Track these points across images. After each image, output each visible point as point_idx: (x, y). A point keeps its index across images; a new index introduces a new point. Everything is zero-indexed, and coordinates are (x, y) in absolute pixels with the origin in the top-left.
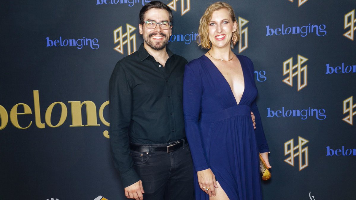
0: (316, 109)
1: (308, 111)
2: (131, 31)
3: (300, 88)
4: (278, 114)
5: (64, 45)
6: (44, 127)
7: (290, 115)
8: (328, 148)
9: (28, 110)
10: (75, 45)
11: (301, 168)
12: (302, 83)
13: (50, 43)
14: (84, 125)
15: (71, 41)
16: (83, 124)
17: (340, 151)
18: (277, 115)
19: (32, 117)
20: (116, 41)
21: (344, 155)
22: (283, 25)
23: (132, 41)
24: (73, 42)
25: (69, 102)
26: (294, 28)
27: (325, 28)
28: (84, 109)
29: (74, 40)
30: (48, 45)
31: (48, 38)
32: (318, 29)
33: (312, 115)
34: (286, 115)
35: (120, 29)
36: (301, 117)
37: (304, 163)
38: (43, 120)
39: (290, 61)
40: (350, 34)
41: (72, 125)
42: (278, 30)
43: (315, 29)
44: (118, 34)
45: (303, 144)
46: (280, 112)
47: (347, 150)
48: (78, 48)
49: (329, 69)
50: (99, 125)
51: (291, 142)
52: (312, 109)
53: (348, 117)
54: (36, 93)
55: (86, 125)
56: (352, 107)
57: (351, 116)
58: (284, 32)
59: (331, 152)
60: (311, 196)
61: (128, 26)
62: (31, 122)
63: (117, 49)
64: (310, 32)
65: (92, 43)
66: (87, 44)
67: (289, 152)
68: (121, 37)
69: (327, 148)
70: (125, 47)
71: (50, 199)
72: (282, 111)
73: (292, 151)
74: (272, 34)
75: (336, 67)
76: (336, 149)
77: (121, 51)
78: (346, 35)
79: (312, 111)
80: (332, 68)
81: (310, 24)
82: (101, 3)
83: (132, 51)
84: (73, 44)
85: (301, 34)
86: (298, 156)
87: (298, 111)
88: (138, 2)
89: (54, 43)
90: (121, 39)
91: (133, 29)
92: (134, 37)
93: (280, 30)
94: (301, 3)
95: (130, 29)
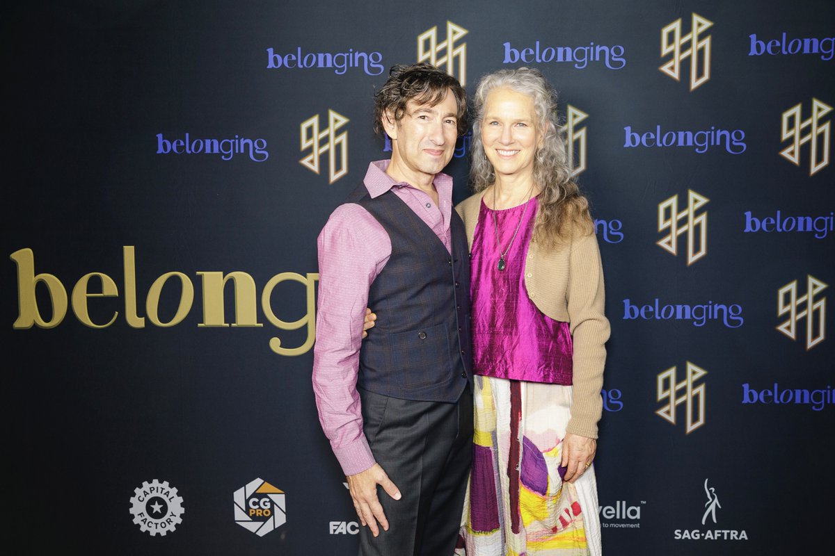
0: (725, 305)
1: (707, 309)
2: (339, 125)
3: (692, 259)
4: (646, 314)
5: (193, 151)
6: (144, 326)
7: (670, 316)
8: (746, 386)
9: (109, 288)
10: (216, 151)
11: (690, 428)
12: (697, 249)
13: (163, 145)
14: (228, 325)
15: (208, 142)
16: (225, 323)
17: (770, 393)
18: (643, 315)
20: (305, 145)
21: (778, 403)
22: (659, 127)
23: (338, 147)
24: (212, 146)
25: (198, 273)
26: (681, 135)
27: (743, 137)
28: (230, 291)
29: (216, 142)
30: (161, 150)
32: (730, 139)
33: (716, 317)
34: (663, 316)
35: (314, 121)
36: (693, 320)
37: (695, 419)
38: (141, 311)
39: (673, 202)
40: (792, 153)
41: (202, 323)
42: (649, 136)
43: (723, 137)
44: (310, 130)
45: (696, 377)
46: (651, 309)
47: (783, 393)
48: (223, 157)
49: (752, 223)
50: (262, 325)
51: (672, 373)
52: (717, 305)
53: (787, 324)
54: (129, 252)
55: (233, 325)
56: (794, 302)
57: (792, 322)
58: (661, 142)
59: (751, 395)
60: (708, 488)
61: (333, 115)
62: (117, 313)
63: (305, 162)
64: (713, 144)
65: (254, 148)
66: (242, 151)
67: (667, 394)
68: (317, 136)
69: (743, 388)
70: (324, 158)
71: (150, 482)
72: (654, 308)
73: (672, 392)
74: (637, 144)
75: (765, 220)
76: (762, 390)
77: (315, 168)
78: (785, 153)
79: (717, 308)
80: (756, 220)
81: (713, 128)
82: (277, 65)
83: (338, 168)
84: (212, 150)
85: (695, 146)
86: (684, 404)
87: (688, 308)
88: (357, 65)
89: (173, 147)
90: (315, 141)
91: (343, 121)
92: (343, 138)
93: (652, 136)
94: (695, 84)
95: (336, 121)
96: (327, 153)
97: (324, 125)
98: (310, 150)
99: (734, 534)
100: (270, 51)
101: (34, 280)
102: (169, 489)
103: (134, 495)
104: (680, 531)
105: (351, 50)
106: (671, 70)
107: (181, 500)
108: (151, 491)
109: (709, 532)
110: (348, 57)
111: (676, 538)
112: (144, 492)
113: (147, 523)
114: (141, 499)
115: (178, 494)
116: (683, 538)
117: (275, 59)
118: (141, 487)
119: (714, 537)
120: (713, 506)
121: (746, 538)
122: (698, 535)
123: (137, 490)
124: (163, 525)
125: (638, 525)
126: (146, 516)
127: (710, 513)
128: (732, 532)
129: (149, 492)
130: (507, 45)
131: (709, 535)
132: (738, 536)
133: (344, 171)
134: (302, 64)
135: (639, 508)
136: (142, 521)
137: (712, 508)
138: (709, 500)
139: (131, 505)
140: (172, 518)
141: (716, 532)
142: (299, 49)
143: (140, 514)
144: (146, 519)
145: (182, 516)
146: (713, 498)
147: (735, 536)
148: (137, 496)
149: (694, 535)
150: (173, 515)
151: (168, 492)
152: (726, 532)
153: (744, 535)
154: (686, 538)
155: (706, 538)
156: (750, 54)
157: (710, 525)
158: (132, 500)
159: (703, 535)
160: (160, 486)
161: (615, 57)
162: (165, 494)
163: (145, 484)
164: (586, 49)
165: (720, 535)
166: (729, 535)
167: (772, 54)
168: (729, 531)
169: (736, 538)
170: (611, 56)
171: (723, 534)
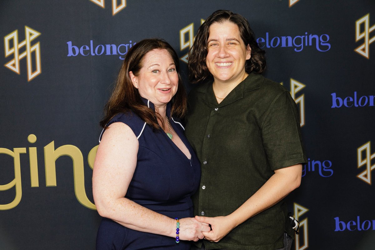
0: (319, 161)
2: (33, 38)
8: (337, 219)
17: (354, 224)
20: (8, 53)
21: (360, 230)
22: (267, 34)
23: (33, 54)
26: (284, 39)
27: (328, 39)
33: (313, 170)
35: (14, 35)
37: (301, 244)
40: (364, 50)
42: (260, 40)
43: (314, 40)
44: (11, 42)
45: (301, 214)
47: (364, 223)
49: (336, 101)
52: (313, 161)
53: (364, 173)
56: (369, 157)
57: (368, 172)
58: (270, 44)
59: (341, 226)
61: (28, 30)
63: (9, 65)
64: (306, 45)
68: (17, 46)
69: (335, 220)
70: (23, 62)
75: (346, 98)
76: (349, 222)
77: (17, 70)
78: (359, 50)
79: (314, 163)
80: (340, 99)
81: (306, 33)
83: (34, 69)
85: (294, 47)
90: (16, 50)
91: (36, 34)
92: (37, 47)
95: (31, 34)
96: (25, 59)
97: (22, 37)
98: (12, 57)
133: (38, 71)
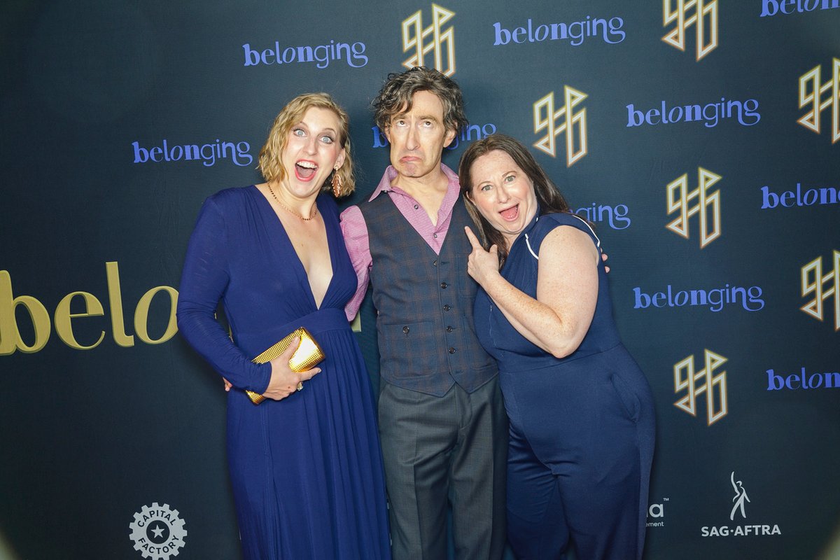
0: (742, 287)
1: (724, 293)
3: (705, 241)
4: (659, 302)
5: (173, 158)
6: (133, 344)
7: (685, 303)
8: (771, 373)
9: (94, 307)
10: (197, 157)
11: (712, 419)
12: (710, 230)
13: (141, 154)
15: (188, 148)
18: (655, 303)
19: (104, 321)
21: (807, 387)
22: (664, 103)
24: (192, 152)
26: (689, 109)
27: (757, 107)
29: (196, 147)
30: (138, 159)
31: (136, 144)
32: (741, 110)
33: (734, 300)
34: (677, 303)
36: (709, 305)
37: (717, 409)
38: (130, 329)
39: (682, 181)
40: (812, 120)
42: (653, 113)
45: (716, 365)
46: (664, 296)
47: (812, 378)
49: (769, 199)
51: (689, 362)
52: (734, 288)
54: (112, 269)
56: (820, 280)
57: (818, 302)
58: (667, 118)
59: (776, 382)
60: (735, 482)
62: (104, 332)
64: (723, 116)
65: (237, 152)
66: (225, 156)
67: (685, 384)
69: (767, 374)
71: (150, 506)
72: (667, 295)
73: (690, 382)
74: (641, 123)
75: (784, 194)
76: (788, 376)
78: (804, 121)
79: (734, 291)
80: (774, 195)
81: (723, 99)
82: (254, 62)
84: (193, 156)
85: (704, 120)
86: (704, 394)
87: (703, 293)
88: (339, 57)
89: (150, 155)
93: (657, 113)
94: (702, 52)
99: (766, 529)
100: (247, 47)
101: (13, 303)
102: (170, 512)
103: (133, 520)
104: (707, 528)
105: (332, 42)
106: (676, 40)
107: (183, 522)
108: (151, 515)
109: (739, 528)
110: (330, 49)
111: (703, 535)
112: (144, 516)
113: (148, 548)
114: (141, 524)
115: (180, 517)
116: (711, 535)
117: (252, 56)
118: (140, 511)
119: (744, 533)
120: (741, 500)
121: (780, 533)
122: (727, 532)
123: (136, 515)
124: (166, 550)
125: (662, 524)
126: (148, 541)
127: (739, 507)
128: (764, 527)
129: (149, 516)
130: (497, 26)
131: (739, 531)
132: (770, 531)
134: (281, 59)
135: (662, 505)
136: (144, 546)
137: (741, 502)
138: (737, 494)
139: (131, 531)
140: (175, 542)
141: (746, 527)
142: (277, 43)
143: (141, 540)
144: (147, 545)
145: (184, 539)
146: (741, 492)
147: (767, 531)
148: (136, 522)
149: (724, 532)
150: (175, 538)
151: (169, 515)
152: (757, 527)
153: (777, 530)
154: (714, 536)
155: (736, 535)
156: (761, 16)
157: (739, 521)
158: (132, 526)
159: (732, 531)
160: (160, 509)
161: (613, 30)
162: (166, 517)
163: (145, 508)
164: (582, 24)
165: (750, 531)
166: (760, 530)
167: (786, 13)
168: (760, 526)
169: (769, 533)
170: (609, 29)
171: (753, 530)
